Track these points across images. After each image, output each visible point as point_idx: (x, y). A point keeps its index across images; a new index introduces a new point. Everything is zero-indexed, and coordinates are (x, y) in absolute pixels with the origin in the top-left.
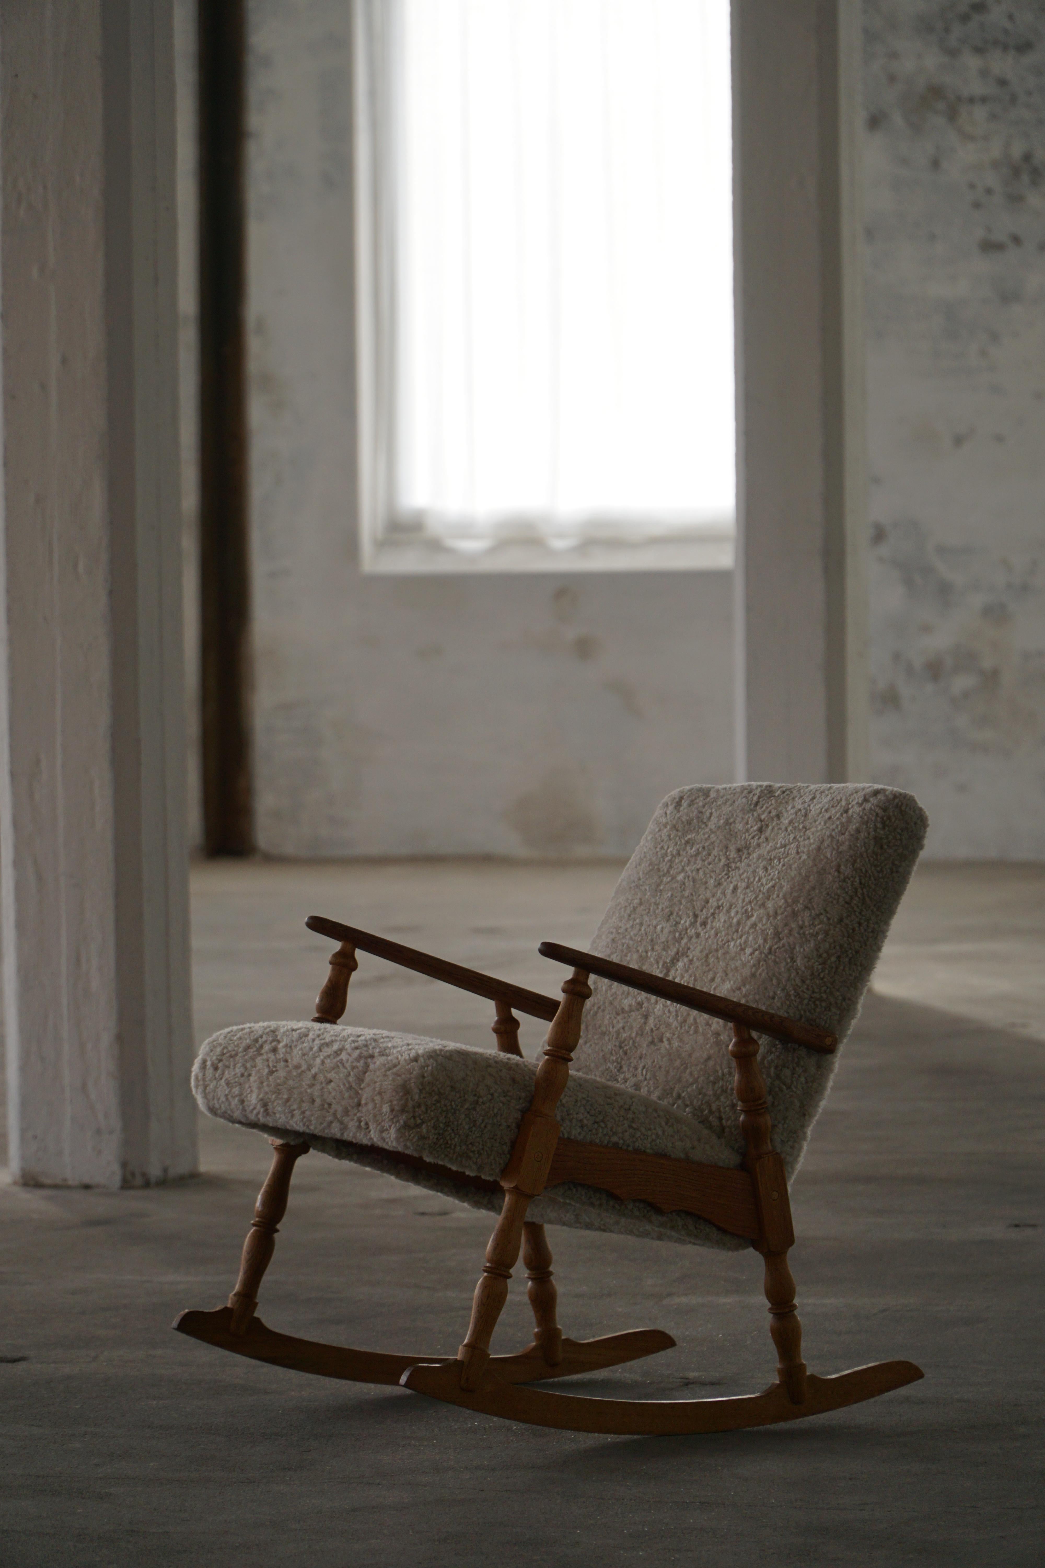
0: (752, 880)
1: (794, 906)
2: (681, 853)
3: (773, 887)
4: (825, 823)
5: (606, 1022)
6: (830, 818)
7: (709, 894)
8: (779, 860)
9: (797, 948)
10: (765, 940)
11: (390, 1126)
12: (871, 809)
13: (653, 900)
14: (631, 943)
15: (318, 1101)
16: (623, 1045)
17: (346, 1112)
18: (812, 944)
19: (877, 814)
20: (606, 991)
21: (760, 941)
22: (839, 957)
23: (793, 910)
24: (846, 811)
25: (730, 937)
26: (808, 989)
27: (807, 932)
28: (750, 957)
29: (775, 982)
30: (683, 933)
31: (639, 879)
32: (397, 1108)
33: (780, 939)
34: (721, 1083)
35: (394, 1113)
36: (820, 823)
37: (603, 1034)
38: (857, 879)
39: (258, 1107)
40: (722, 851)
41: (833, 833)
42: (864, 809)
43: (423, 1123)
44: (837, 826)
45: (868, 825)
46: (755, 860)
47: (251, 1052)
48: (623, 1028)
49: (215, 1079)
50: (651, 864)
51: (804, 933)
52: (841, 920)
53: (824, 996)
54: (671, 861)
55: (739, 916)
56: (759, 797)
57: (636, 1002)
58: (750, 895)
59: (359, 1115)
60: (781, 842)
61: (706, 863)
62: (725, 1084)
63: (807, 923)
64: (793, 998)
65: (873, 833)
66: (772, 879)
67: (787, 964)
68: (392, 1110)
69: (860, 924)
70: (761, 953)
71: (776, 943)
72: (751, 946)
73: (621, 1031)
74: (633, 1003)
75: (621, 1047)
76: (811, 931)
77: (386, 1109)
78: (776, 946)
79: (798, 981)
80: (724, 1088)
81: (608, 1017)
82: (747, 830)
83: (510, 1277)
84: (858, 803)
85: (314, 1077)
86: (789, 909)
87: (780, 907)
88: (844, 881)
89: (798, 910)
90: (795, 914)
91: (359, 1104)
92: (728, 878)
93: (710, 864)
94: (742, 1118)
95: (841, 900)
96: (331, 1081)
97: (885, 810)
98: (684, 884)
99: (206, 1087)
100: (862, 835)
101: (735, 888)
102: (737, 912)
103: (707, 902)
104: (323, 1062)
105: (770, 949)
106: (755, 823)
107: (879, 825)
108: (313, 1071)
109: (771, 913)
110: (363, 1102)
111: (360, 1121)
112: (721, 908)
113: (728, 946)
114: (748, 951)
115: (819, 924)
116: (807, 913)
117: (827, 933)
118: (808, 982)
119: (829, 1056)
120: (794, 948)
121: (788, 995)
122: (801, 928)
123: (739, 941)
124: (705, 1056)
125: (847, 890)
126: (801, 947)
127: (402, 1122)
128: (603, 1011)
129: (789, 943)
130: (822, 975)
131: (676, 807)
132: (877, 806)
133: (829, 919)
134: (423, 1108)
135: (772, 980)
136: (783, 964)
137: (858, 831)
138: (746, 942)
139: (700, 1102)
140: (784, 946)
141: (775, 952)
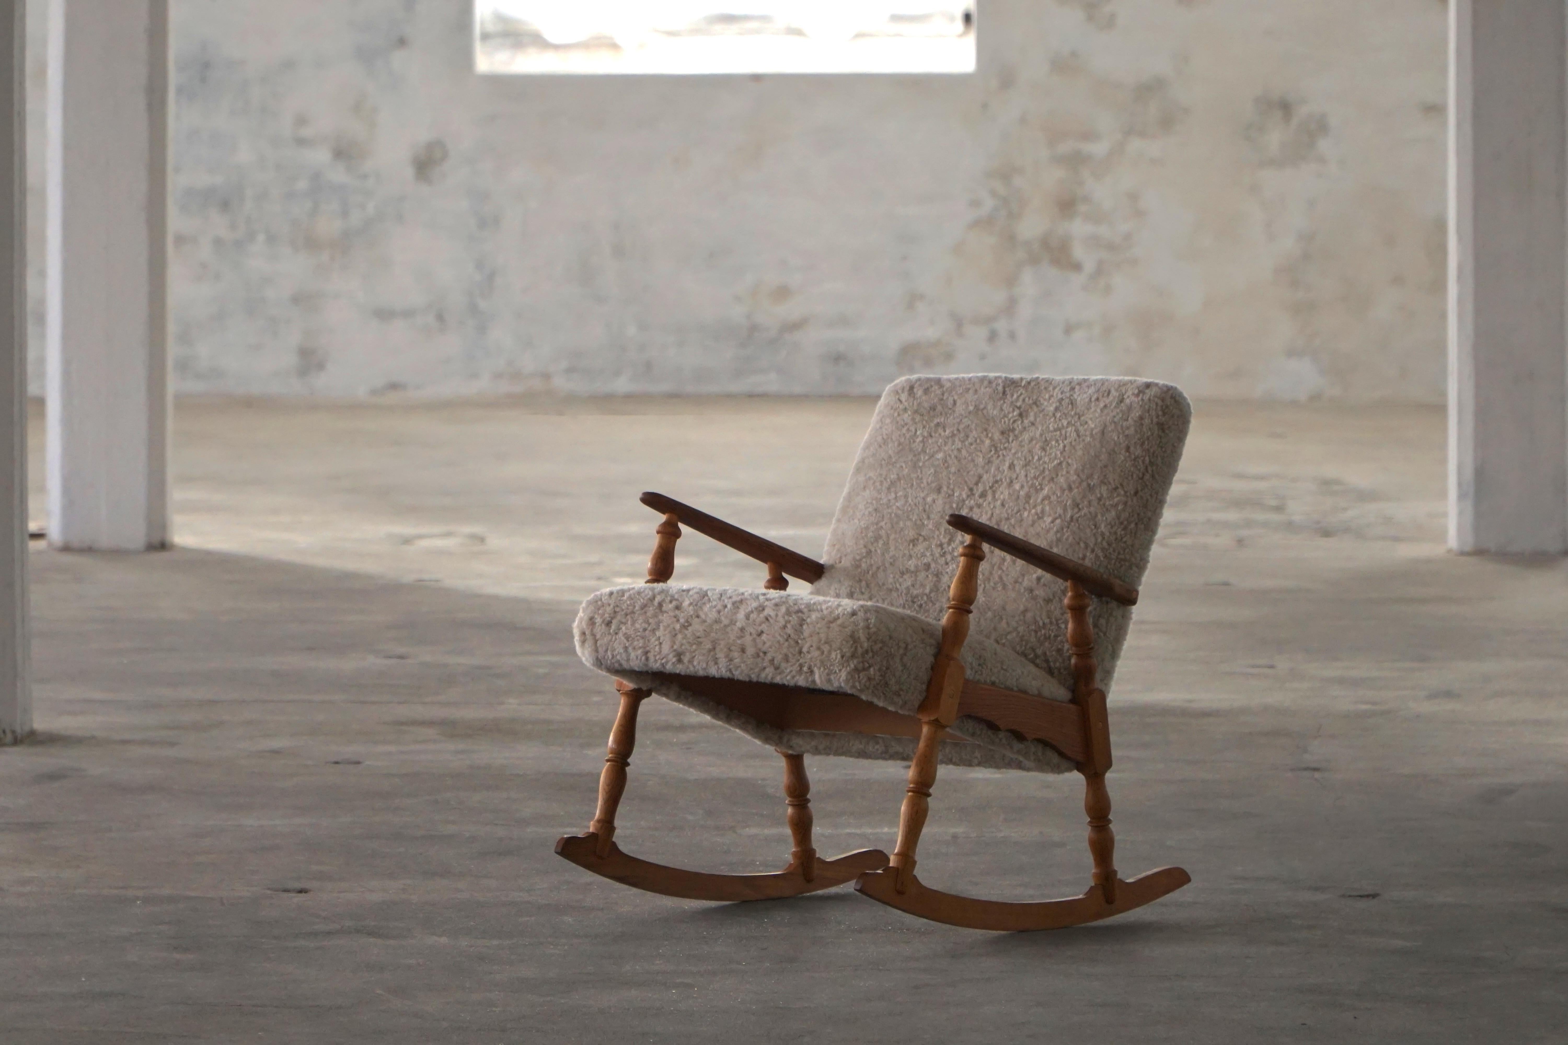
0: (1031, 458)
1: (1089, 481)
2: (933, 434)
3: (1060, 464)
4: (1102, 410)
5: (890, 580)
6: (1105, 406)
7: (980, 471)
8: (1057, 441)
9: (1099, 517)
10: (1065, 510)
11: (840, 670)
12: (1149, 400)
13: (914, 476)
14: (900, 512)
15: (750, 651)
16: (915, 600)
17: (786, 659)
18: (1113, 513)
19: (1157, 404)
20: (883, 554)
21: (1060, 511)
22: (1136, 524)
23: (1089, 485)
24: (1122, 401)
25: (1021, 508)
26: (1114, 551)
27: (1107, 503)
28: (1052, 524)
29: (1082, 545)
30: (961, 504)
31: (890, 457)
32: (848, 654)
33: (1080, 510)
34: (1043, 632)
35: (844, 659)
36: (1095, 411)
37: (891, 590)
38: (1147, 459)
39: (671, 656)
40: (982, 433)
41: (1116, 420)
42: (1142, 400)
43: (870, 667)
44: (1118, 414)
45: (1150, 413)
46: (1027, 441)
47: (651, 611)
48: (913, 586)
49: (610, 634)
50: (900, 444)
51: (1104, 505)
52: (1136, 493)
53: (1128, 557)
54: (923, 441)
55: (1026, 489)
56: (1004, 387)
57: (921, 563)
58: (1032, 471)
59: (801, 661)
60: (1053, 426)
61: (967, 443)
62: (1047, 632)
63: (1105, 495)
64: (1102, 559)
65: (1155, 420)
66: (1055, 458)
67: (1092, 530)
68: (842, 657)
69: (1151, 496)
70: (1062, 520)
71: (1077, 513)
72: (1050, 515)
73: (911, 588)
74: (920, 564)
75: (913, 602)
76: (1111, 503)
77: (836, 656)
78: (1077, 515)
79: (1105, 544)
80: (1047, 635)
81: (892, 576)
82: (1005, 416)
83: (929, 795)
84: (1133, 394)
85: (742, 629)
86: (1085, 484)
87: (1074, 482)
88: (1135, 460)
89: (1094, 485)
90: (1090, 488)
91: (800, 652)
92: (999, 456)
93: (971, 444)
94: (1073, 661)
95: (1135, 476)
96: (762, 632)
97: (1163, 400)
98: (946, 461)
99: (596, 641)
100: (1147, 421)
101: (1012, 466)
102: (1022, 487)
103: (980, 477)
104: (747, 617)
105: (1072, 517)
106: (1011, 409)
107: (1160, 413)
108: (739, 625)
109: (1065, 486)
110: (805, 650)
111: (801, 666)
112: (1000, 483)
113: (1021, 515)
114: (1048, 520)
115: (1117, 497)
116: (1104, 489)
117: (1125, 503)
118: (1114, 545)
119: (1130, 607)
120: (1096, 516)
121: (1097, 557)
122: (1100, 499)
123: (1033, 511)
124: (1022, 608)
125: (1139, 467)
126: (1103, 516)
127: (852, 666)
128: (884, 571)
129: (1090, 513)
130: (1124, 539)
131: (910, 395)
132: (1155, 396)
133: (1126, 492)
134: (870, 654)
135: (1079, 543)
136: (1088, 531)
137: (1141, 418)
138: (1043, 511)
139: (1023, 648)
140: (1085, 515)
141: (1077, 520)
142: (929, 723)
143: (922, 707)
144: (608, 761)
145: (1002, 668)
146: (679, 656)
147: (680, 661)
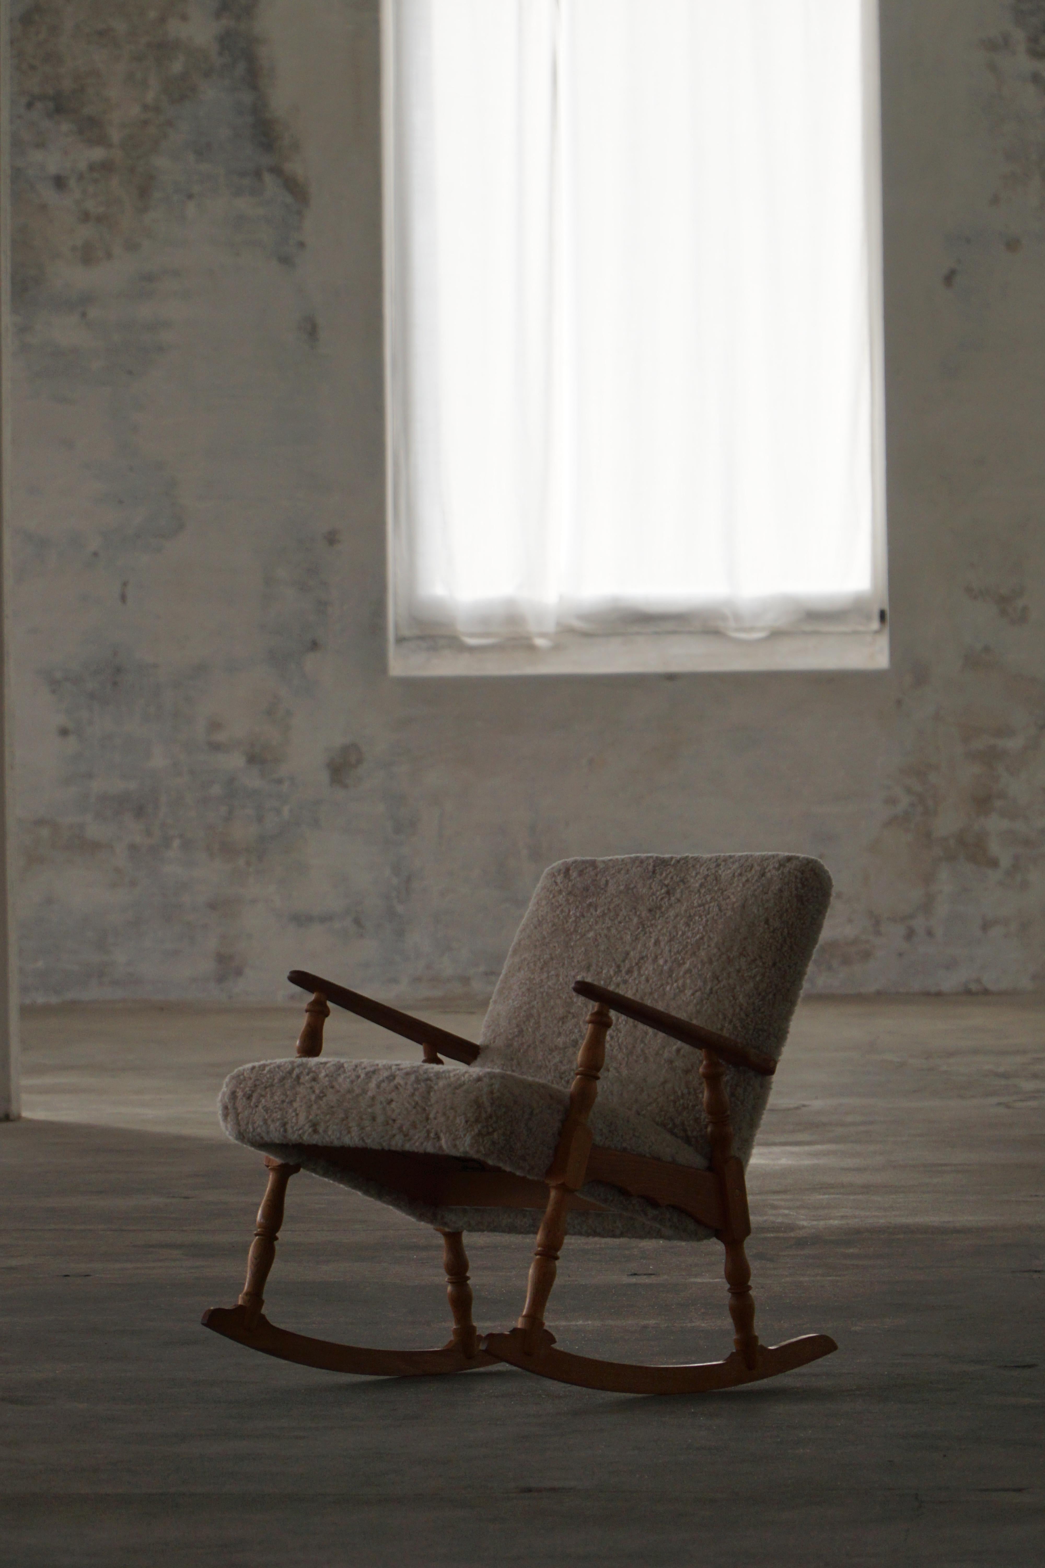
0: (675, 934)
1: (729, 953)
2: (585, 914)
3: (702, 938)
4: (744, 885)
5: (540, 1057)
6: (747, 881)
7: (628, 948)
8: (700, 916)
9: (738, 988)
10: (705, 982)
11: (465, 1135)
12: (789, 872)
13: (565, 955)
14: (551, 991)
15: (380, 1119)
16: (563, 1076)
17: (414, 1125)
18: (752, 985)
19: (796, 877)
20: (534, 1032)
21: (700, 983)
22: (774, 995)
23: (728, 957)
24: (763, 875)
25: (664, 982)
26: (752, 1021)
27: (746, 975)
28: (692, 997)
29: (721, 1016)
30: (608, 981)
31: (544, 938)
32: (472, 1119)
33: (719, 982)
34: (682, 1101)
35: (468, 1124)
36: (738, 886)
37: (540, 1067)
38: (786, 930)
39: (306, 1128)
40: (631, 911)
41: (756, 893)
42: (783, 873)
43: (494, 1131)
44: (758, 887)
45: (790, 885)
46: (672, 918)
47: (289, 1083)
48: (561, 1062)
49: (250, 1106)
50: (554, 925)
51: (743, 976)
52: (774, 964)
53: (766, 1027)
54: (575, 921)
55: (669, 964)
56: (654, 866)
57: (570, 1039)
58: (676, 946)
59: (428, 1127)
60: (697, 902)
61: (616, 922)
62: (686, 1102)
63: (744, 967)
64: (740, 1029)
65: (794, 892)
66: (698, 933)
67: (730, 1002)
68: (467, 1122)
69: (790, 967)
70: (702, 993)
71: (717, 985)
72: (691, 988)
73: (559, 1064)
74: (568, 1041)
75: (561, 1078)
76: (749, 974)
77: (460, 1121)
78: (717, 987)
79: (743, 1015)
80: (686, 1105)
81: (541, 1053)
82: (653, 894)
83: (557, 1258)
84: (774, 868)
85: (373, 1098)
86: (724, 957)
87: (714, 955)
88: (773, 932)
89: (734, 957)
90: (730, 961)
91: (427, 1119)
92: (645, 933)
93: (620, 923)
94: (709, 1129)
95: (773, 948)
96: (392, 1101)
97: (803, 872)
98: (596, 940)
99: (237, 1115)
100: (786, 894)
101: (657, 943)
102: (666, 962)
103: (628, 954)
104: (378, 1086)
105: (711, 989)
106: (659, 888)
107: (799, 885)
108: (370, 1094)
109: (706, 959)
110: (432, 1116)
111: (428, 1132)
112: (645, 959)
113: (664, 989)
114: (689, 992)
115: (755, 968)
116: (743, 960)
117: (763, 975)
118: (752, 1015)
119: (768, 1077)
120: (735, 988)
121: (735, 1027)
122: (738, 971)
123: (675, 985)
124: (662, 1080)
125: (777, 939)
126: (741, 987)
127: (476, 1131)
128: (535, 1048)
129: (729, 984)
130: (762, 1010)
131: (565, 877)
132: (795, 869)
133: (764, 963)
134: (494, 1119)
135: (717, 1015)
136: (726, 1002)
137: (781, 890)
138: (684, 985)
139: (663, 1118)
140: (724, 987)
141: (717, 992)
142: (557, 1188)
143: (550, 1172)
144: (256, 1235)
145: (634, 1135)
146: (315, 1126)
147: (315, 1131)
